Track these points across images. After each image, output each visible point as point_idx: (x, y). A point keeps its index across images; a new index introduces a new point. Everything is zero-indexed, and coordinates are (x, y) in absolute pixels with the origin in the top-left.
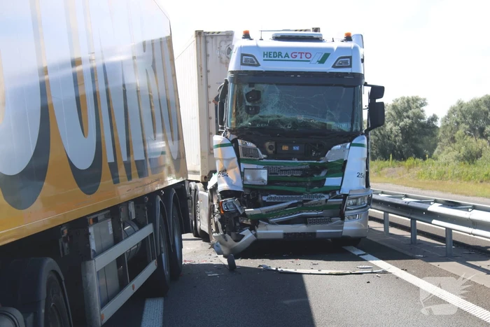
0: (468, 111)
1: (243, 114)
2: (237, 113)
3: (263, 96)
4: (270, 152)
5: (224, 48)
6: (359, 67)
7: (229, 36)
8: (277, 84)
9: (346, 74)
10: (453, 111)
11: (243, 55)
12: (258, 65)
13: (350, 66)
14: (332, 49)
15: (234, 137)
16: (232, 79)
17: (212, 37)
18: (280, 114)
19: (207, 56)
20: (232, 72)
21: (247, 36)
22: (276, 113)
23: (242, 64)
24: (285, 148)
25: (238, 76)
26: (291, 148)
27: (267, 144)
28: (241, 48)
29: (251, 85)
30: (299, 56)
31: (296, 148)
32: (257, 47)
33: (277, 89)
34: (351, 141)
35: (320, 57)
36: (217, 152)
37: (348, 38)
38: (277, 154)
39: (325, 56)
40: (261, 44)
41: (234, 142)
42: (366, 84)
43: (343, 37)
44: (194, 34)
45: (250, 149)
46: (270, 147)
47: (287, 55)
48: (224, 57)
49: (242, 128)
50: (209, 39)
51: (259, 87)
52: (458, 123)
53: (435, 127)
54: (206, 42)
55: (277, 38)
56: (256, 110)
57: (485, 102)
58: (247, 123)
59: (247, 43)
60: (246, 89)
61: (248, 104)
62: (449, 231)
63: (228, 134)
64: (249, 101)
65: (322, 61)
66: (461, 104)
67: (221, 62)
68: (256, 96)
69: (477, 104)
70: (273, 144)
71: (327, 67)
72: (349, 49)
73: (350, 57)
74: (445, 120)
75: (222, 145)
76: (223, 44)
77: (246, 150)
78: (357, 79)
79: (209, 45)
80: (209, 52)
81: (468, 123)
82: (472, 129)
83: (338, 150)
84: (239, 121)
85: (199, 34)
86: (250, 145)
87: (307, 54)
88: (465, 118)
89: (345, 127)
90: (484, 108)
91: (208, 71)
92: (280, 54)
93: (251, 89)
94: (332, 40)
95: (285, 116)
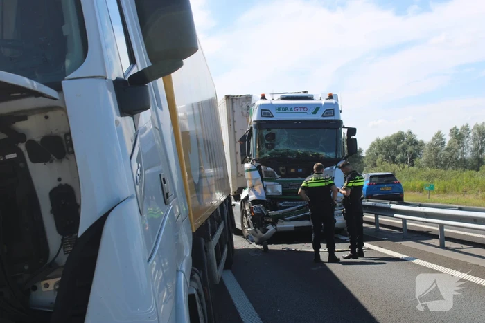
0: (384, 145)
1: (264, 149)
2: (259, 148)
3: (277, 136)
4: (283, 173)
5: (245, 106)
6: (339, 116)
7: (248, 98)
8: (286, 129)
9: (331, 120)
10: (373, 145)
11: (262, 110)
12: (272, 116)
13: (333, 115)
14: (321, 104)
15: (258, 164)
16: (256, 127)
17: (237, 99)
18: (288, 148)
19: (234, 111)
20: (255, 121)
21: (263, 97)
22: (286, 148)
23: (262, 116)
24: (293, 170)
25: (259, 124)
26: (296, 170)
27: (281, 168)
28: (260, 105)
29: (269, 129)
30: (299, 109)
31: (300, 170)
32: (271, 104)
33: (286, 132)
34: (336, 165)
35: (313, 110)
36: (248, 175)
37: (331, 97)
38: (288, 175)
39: (317, 109)
40: (274, 102)
41: (258, 168)
42: (344, 127)
43: (327, 97)
44: (224, 97)
45: (269, 172)
46: (283, 171)
47: (291, 109)
48: (245, 112)
49: (264, 158)
50: (235, 101)
51: (274, 131)
52: (377, 154)
53: (361, 157)
54: (233, 103)
55: (283, 98)
56: (273, 146)
57: (394, 139)
58: (266, 155)
59: (263, 102)
60: (265, 133)
61: (267, 142)
62: (404, 221)
63: (254, 162)
64: (267, 140)
65: (315, 112)
66: (378, 141)
67: (243, 115)
68: (272, 137)
69: (389, 140)
70: (284, 168)
71: (318, 116)
72: (332, 104)
73: (333, 109)
74: (367, 152)
75: (250, 170)
76: (244, 103)
77: (266, 172)
78: (338, 124)
79: (235, 105)
80: (235, 109)
81: (384, 154)
82: (387, 158)
83: (328, 170)
84: (261, 154)
85: (228, 97)
86: (269, 169)
87: (304, 107)
88: (382, 150)
89: (332, 155)
90: (393, 143)
91: (234, 122)
92: (287, 109)
93: (268, 133)
94: (320, 98)
95: (292, 149)
